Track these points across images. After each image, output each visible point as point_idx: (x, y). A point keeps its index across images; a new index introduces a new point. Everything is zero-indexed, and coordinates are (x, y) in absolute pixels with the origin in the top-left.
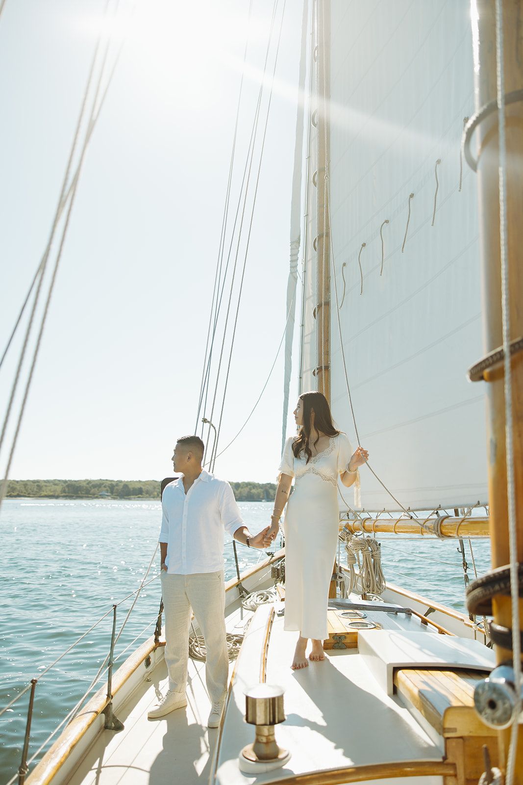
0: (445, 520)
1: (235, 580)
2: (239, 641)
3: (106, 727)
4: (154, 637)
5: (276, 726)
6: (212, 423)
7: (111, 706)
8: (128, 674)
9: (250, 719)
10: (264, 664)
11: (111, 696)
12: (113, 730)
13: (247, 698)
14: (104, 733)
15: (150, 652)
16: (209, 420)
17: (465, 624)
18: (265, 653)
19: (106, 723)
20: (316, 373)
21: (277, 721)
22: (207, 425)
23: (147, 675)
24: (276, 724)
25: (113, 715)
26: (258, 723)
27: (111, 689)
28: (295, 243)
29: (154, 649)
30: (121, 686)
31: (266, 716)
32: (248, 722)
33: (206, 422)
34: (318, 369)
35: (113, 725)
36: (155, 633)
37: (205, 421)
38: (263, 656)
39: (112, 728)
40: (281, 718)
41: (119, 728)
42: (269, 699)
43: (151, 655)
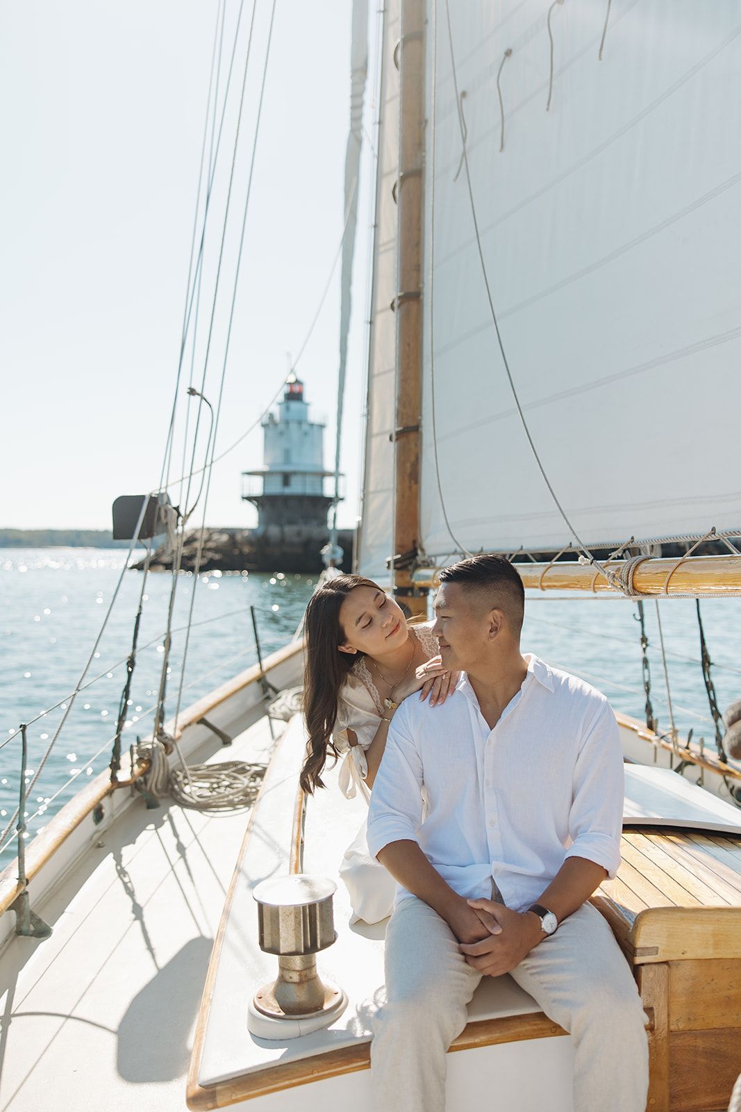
0: (643, 565)
1: (254, 671)
2: (261, 774)
3: (19, 932)
4: (109, 771)
5: (317, 954)
6: (205, 395)
7: (25, 897)
8: (60, 839)
9: (267, 944)
10: (299, 821)
11: (25, 881)
12: (31, 936)
13: (261, 906)
14: (15, 943)
15: (102, 798)
16: (199, 391)
17: (641, 737)
18: (301, 802)
19: (19, 925)
20: (396, 305)
21: (319, 946)
22: (197, 398)
23: (96, 836)
24: (318, 950)
25: (31, 912)
26: (281, 952)
27: (23, 869)
28: (360, 71)
29: (109, 793)
30: (46, 861)
31: (297, 937)
32: (263, 949)
33: (193, 395)
34: (400, 298)
35: (32, 928)
36: (111, 766)
37: (192, 392)
38: (298, 807)
39: (31, 933)
40: (328, 939)
41: (43, 932)
42: (304, 908)
43: (106, 803)
